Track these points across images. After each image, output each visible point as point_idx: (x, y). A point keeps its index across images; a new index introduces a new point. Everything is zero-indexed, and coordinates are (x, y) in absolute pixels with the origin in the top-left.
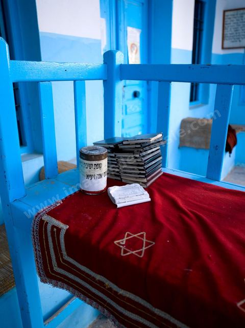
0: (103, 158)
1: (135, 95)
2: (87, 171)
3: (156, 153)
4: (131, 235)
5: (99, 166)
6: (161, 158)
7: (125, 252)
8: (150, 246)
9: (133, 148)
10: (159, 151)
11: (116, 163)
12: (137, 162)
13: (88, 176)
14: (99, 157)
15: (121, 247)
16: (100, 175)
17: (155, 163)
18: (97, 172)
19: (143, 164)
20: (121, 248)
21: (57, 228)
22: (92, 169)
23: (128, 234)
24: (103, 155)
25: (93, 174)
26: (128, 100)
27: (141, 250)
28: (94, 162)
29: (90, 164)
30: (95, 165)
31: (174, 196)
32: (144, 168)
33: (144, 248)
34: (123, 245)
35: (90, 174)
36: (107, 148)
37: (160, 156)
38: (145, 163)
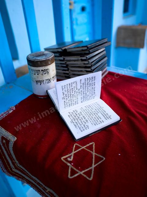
0: (49, 63)
1: (83, 9)
2: (36, 77)
3: (101, 54)
4: (80, 148)
5: (46, 71)
6: (106, 59)
7: (73, 172)
8: (100, 163)
9: (80, 51)
10: (105, 52)
11: (65, 65)
12: (84, 64)
13: (37, 82)
14: (46, 63)
15: (69, 164)
16: (49, 80)
17: (101, 64)
18: (46, 77)
19: (90, 65)
20: (68, 166)
21: (6, 139)
22: (40, 75)
23: (76, 146)
24: (49, 60)
25: (42, 80)
26: (78, 14)
27: (91, 168)
28: (41, 68)
29: (37, 71)
30: (42, 70)
31: (121, 96)
32: (91, 69)
33: (93, 166)
34: (70, 162)
35: (38, 80)
36: (54, 52)
37: (105, 57)
38: (92, 65)
